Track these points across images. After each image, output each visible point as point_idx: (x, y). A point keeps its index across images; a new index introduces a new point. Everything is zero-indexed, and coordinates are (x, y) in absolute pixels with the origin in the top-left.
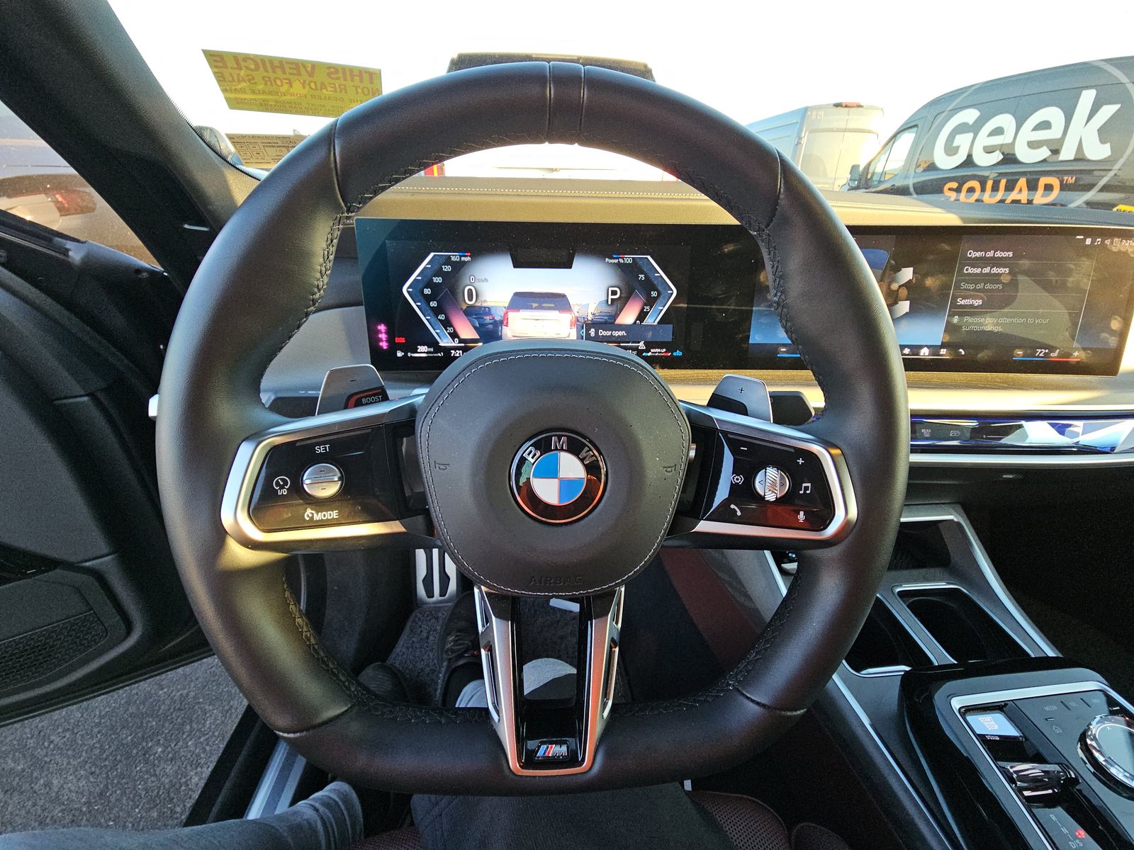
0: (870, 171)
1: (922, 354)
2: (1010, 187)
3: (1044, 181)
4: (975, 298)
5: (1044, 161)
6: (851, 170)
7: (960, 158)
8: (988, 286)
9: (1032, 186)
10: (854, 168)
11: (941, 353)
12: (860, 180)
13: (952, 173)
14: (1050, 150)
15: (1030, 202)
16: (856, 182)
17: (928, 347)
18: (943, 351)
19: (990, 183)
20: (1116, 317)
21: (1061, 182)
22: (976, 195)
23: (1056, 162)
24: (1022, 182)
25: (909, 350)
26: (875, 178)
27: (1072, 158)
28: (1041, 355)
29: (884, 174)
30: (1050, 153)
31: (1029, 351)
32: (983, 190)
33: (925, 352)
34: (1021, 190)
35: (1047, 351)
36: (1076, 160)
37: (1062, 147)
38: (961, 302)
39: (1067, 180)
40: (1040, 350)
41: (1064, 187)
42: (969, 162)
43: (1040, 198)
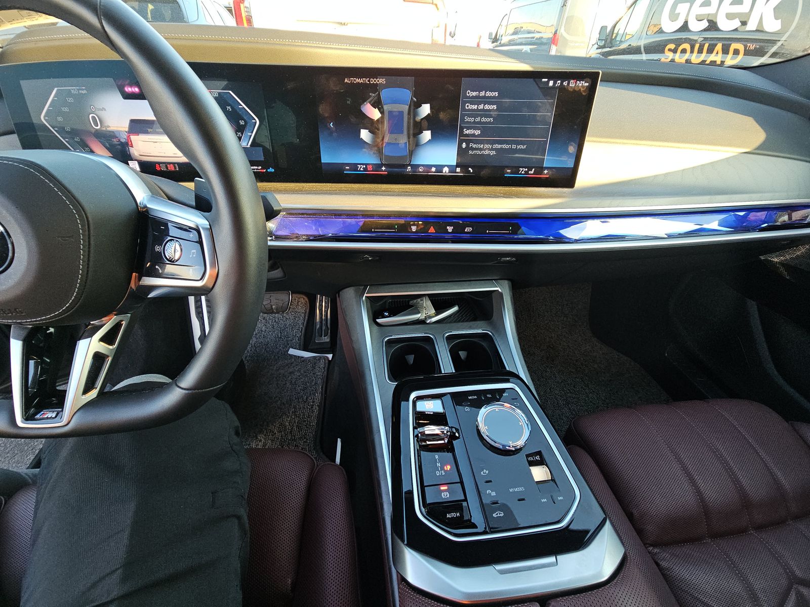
0: (616, 31)
1: (444, 172)
2: (710, 51)
3: (734, 46)
4: (475, 128)
5: (736, 30)
6: (600, 32)
7: (679, 24)
8: (483, 120)
9: (725, 51)
10: (603, 28)
11: (457, 171)
12: (606, 40)
13: (673, 36)
14: (741, 22)
15: (723, 62)
16: (603, 42)
17: (448, 166)
18: (458, 170)
19: (697, 46)
20: (572, 143)
21: (745, 47)
22: (687, 56)
23: (744, 32)
24: (719, 47)
25: (435, 169)
26: (618, 39)
27: (755, 30)
28: (523, 173)
29: (625, 35)
30: (740, 24)
31: (514, 170)
32: (692, 52)
33: (446, 170)
34: (717, 53)
35: (526, 170)
36: (757, 31)
37: (749, 19)
38: (467, 132)
39: (749, 46)
40: (522, 169)
41: (747, 53)
42: (685, 28)
43: (730, 61)
